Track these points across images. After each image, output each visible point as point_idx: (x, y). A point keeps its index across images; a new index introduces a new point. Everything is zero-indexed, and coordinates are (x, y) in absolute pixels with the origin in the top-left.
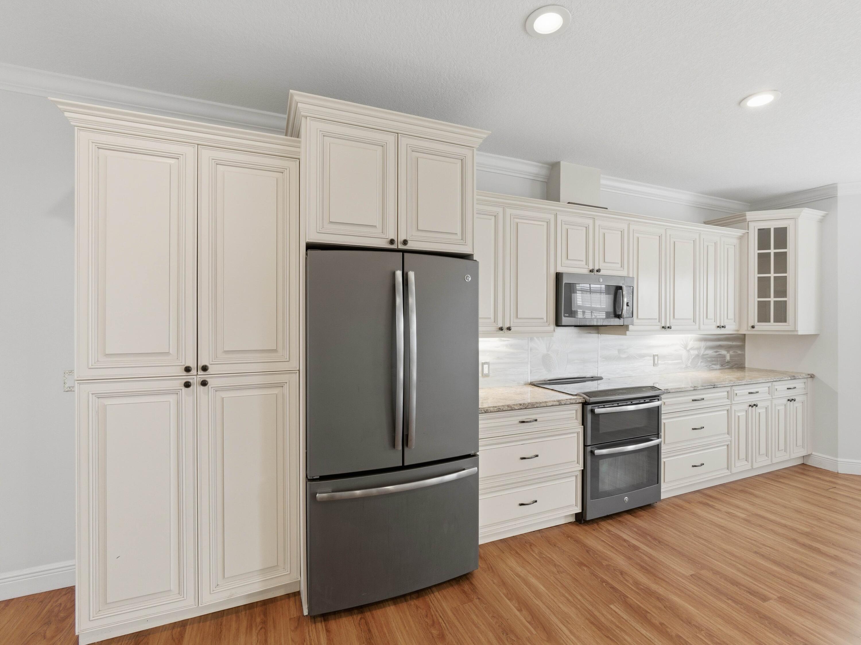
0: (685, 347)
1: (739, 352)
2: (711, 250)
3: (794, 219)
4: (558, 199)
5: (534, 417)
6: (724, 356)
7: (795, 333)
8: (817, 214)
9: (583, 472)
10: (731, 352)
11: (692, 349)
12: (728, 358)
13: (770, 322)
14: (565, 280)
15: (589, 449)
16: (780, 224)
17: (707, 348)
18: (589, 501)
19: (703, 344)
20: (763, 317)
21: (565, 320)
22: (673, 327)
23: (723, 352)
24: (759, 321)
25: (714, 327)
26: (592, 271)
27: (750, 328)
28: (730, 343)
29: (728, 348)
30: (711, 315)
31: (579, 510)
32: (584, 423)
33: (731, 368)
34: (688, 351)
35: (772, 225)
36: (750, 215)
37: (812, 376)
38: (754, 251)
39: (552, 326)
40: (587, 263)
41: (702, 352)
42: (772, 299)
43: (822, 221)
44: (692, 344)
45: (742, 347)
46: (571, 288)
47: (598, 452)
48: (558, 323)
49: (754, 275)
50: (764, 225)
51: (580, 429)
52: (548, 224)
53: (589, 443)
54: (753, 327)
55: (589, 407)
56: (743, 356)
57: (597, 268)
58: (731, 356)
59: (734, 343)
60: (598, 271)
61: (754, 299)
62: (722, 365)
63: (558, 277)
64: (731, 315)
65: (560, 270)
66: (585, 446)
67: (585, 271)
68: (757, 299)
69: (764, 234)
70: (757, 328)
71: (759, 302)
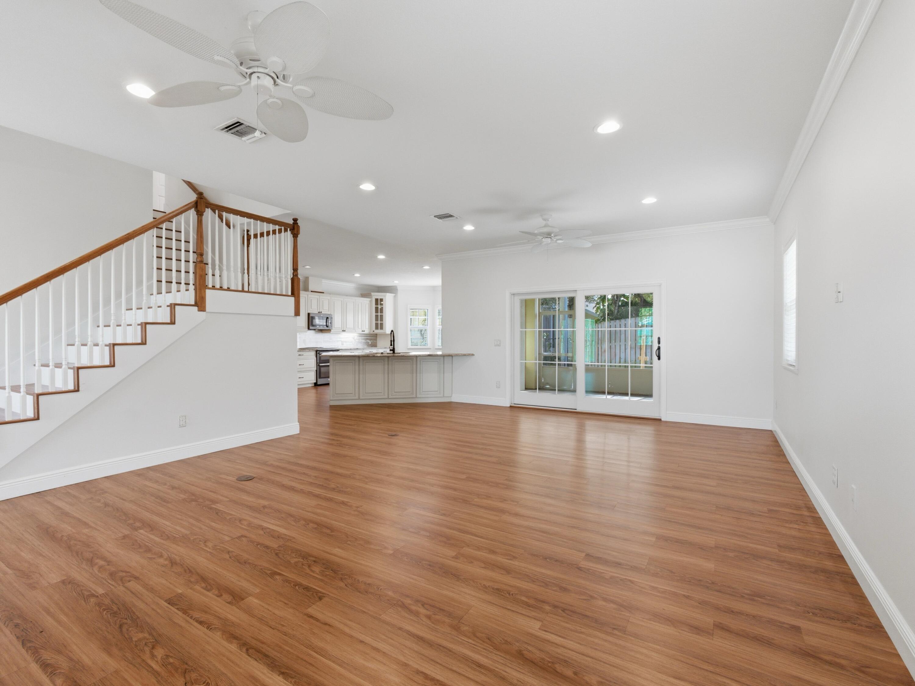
0: (354, 338)
2: (360, 305)
3: (385, 296)
4: (308, 291)
5: (302, 354)
6: (369, 343)
8: (393, 295)
9: (317, 371)
12: (370, 343)
14: (311, 315)
15: (318, 364)
16: (381, 298)
17: (362, 339)
18: (318, 379)
19: (360, 338)
20: (377, 328)
21: (311, 328)
22: (346, 331)
23: (368, 341)
25: (361, 331)
26: (319, 312)
28: (370, 338)
29: (370, 340)
30: (360, 327)
31: (315, 382)
32: (316, 357)
33: (372, 347)
34: (355, 340)
35: (379, 298)
36: (372, 294)
38: (374, 306)
39: (307, 329)
40: (317, 309)
41: (360, 340)
42: (379, 322)
43: (395, 297)
44: (356, 337)
45: (376, 340)
46: (313, 318)
47: (321, 365)
48: (309, 329)
49: (374, 314)
50: (377, 297)
51: (316, 358)
52: (305, 298)
53: (318, 362)
54: (374, 331)
55: (318, 352)
56: (377, 342)
57: (321, 311)
59: (372, 338)
60: (321, 312)
61: (374, 322)
63: (309, 314)
64: (367, 327)
65: (309, 312)
66: (317, 363)
67: (317, 312)
68: (375, 322)
69: (377, 300)
70: (377, 331)
71: (376, 323)
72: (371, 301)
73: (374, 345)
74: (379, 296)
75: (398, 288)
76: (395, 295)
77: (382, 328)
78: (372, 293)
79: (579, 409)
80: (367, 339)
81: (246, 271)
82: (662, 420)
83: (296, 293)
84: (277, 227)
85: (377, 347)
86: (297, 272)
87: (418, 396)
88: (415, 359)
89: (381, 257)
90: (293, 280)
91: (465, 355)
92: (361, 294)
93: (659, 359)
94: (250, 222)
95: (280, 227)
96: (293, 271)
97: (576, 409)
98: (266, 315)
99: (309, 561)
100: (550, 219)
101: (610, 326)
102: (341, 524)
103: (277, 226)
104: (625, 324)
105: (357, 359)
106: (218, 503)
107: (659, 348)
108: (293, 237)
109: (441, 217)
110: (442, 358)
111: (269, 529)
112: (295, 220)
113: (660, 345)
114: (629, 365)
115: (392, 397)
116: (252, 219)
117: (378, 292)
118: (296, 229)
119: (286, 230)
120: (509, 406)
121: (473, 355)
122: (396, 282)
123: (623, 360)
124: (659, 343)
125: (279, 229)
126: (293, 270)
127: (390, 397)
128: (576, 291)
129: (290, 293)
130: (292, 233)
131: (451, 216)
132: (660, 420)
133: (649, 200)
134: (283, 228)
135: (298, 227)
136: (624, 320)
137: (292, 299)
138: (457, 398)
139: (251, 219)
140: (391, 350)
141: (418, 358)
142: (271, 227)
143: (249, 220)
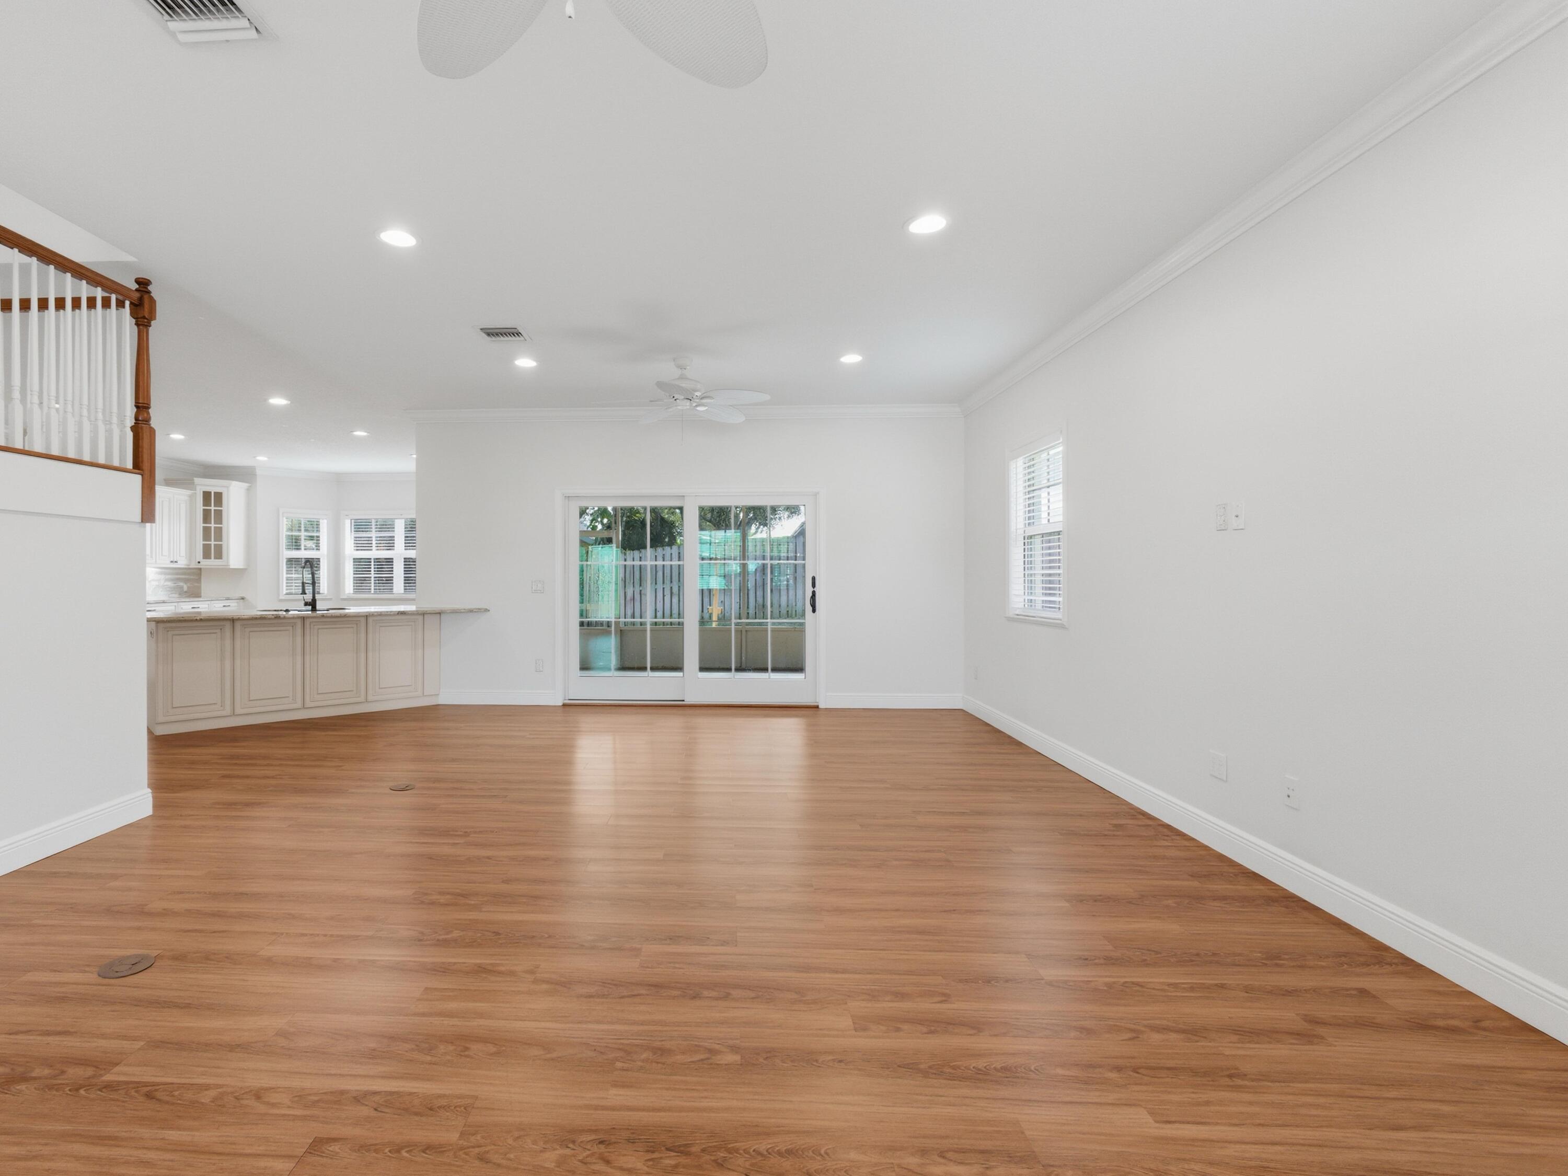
1: (196, 584)
3: (228, 487)
6: (182, 587)
7: (228, 567)
8: (245, 485)
10: (188, 585)
11: (153, 580)
12: (185, 588)
13: (211, 558)
16: (218, 490)
17: (166, 580)
19: (163, 577)
20: (207, 555)
23: (181, 584)
24: (204, 558)
25: (168, 562)
27: (197, 564)
28: (187, 577)
29: (186, 581)
30: (168, 553)
33: (189, 597)
34: (148, 582)
35: (213, 490)
37: (243, 599)
38: (200, 507)
41: (162, 583)
42: (213, 543)
43: (248, 490)
44: (152, 576)
45: (199, 580)
49: (200, 525)
50: (207, 489)
54: (199, 562)
56: (200, 588)
58: (188, 587)
59: (192, 577)
61: (200, 542)
62: (180, 594)
64: (183, 553)
68: (202, 543)
69: (207, 495)
70: (206, 563)
71: (204, 545)
72: (192, 498)
73: (194, 594)
74: (213, 485)
75: (258, 472)
76: (250, 486)
77: (219, 555)
78: (195, 479)
79: (690, 700)
80: (178, 579)
81: (16, 395)
82: (820, 707)
83: (146, 466)
84: (99, 293)
85: (200, 597)
86: (148, 413)
87: (370, 698)
88: (363, 620)
89: (278, 401)
90: (136, 429)
91: (471, 611)
92: (165, 480)
93: (814, 611)
94: (30, 265)
95: (106, 295)
96: (135, 410)
97: (683, 701)
98: (68, 517)
99: (589, 1147)
100: (688, 367)
101: (641, 557)
102: (543, 1024)
103: (99, 289)
104: (664, 555)
105: (228, 625)
106: (117, 1064)
107: (814, 594)
108: (137, 324)
109: (492, 333)
110: (421, 618)
111: (375, 1093)
112: (143, 284)
113: (815, 589)
114: (769, 620)
115: (312, 705)
116: (34, 259)
117: (205, 476)
118: (146, 306)
119: (120, 304)
120: (561, 704)
121: (487, 610)
122: (261, 458)
123: (660, 614)
124: (814, 585)
125: (103, 299)
126: (137, 407)
127: (308, 704)
128: (684, 496)
129: (130, 465)
130: (133, 314)
131: (519, 334)
132: (817, 707)
133: (851, 359)
134: (114, 297)
135: (153, 302)
136: (661, 548)
137: (137, 479)
138: (448, 696)
139: (31, 256)
140: (306, 604)
141: (370, 620)
142: (85, 290)
143: (24, 259)
